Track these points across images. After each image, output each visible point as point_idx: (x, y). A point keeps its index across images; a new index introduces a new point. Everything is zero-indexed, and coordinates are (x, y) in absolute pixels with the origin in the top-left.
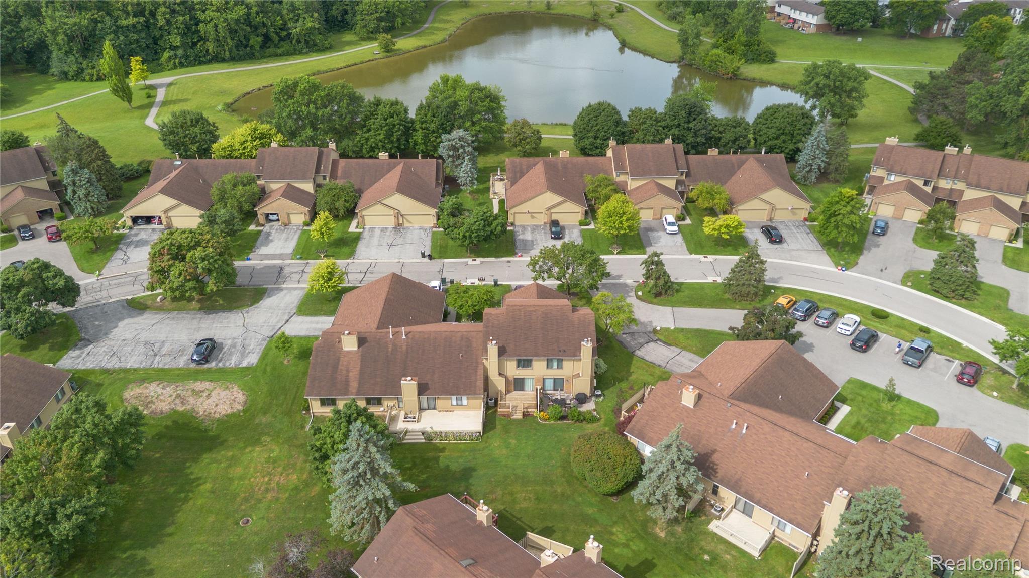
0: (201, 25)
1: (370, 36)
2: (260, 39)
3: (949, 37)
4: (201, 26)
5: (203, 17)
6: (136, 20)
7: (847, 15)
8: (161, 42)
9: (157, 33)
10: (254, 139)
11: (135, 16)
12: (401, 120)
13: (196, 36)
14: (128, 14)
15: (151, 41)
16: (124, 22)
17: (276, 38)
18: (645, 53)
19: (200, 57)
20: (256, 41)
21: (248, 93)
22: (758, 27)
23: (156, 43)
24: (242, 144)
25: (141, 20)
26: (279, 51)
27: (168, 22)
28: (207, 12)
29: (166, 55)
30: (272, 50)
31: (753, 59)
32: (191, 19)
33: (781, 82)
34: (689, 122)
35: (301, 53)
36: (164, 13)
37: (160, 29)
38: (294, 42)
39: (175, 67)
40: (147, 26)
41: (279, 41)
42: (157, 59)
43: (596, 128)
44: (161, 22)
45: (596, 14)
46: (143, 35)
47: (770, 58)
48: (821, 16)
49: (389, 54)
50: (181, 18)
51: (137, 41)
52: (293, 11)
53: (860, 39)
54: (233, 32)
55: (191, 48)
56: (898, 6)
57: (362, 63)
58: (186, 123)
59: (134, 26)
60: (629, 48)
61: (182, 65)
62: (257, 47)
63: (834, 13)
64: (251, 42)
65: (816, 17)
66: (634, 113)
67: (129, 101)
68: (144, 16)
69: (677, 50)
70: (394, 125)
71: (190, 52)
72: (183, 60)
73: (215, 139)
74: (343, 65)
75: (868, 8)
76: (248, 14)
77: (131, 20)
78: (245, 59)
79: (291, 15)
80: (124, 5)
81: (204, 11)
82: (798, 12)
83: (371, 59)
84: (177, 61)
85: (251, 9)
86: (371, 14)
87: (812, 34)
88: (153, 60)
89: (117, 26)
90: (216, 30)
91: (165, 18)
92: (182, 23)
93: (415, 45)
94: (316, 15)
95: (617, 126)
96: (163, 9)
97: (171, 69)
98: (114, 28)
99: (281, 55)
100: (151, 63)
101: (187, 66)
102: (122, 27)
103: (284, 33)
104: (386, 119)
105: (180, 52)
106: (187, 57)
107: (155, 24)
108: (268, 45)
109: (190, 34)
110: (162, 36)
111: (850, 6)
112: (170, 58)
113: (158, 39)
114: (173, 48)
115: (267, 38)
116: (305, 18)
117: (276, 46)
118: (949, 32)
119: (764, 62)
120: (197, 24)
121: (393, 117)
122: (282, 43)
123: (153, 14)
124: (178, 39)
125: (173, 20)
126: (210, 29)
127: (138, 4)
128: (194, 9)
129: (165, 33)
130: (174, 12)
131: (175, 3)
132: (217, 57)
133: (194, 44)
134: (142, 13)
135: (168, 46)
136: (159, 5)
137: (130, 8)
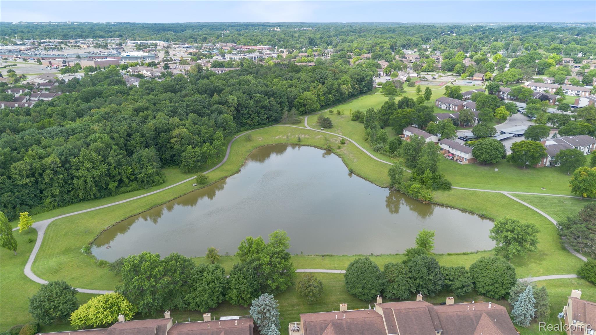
0: (75, 179)
1: (189, 171)
2: (115, 184)
3: (549, 167)
4: (75, 181)
5: (77, 174)
6: (28, 180)
7: (487, 156)
8: (45, 193)
9: (43, 187)
11: (28, 177)
13: (71, 186)
14: (22, 176)
15: (38, 192)
16: (20, 183)
17: (126, 180)
18: (366, 179)
19: (73, 199)
20: (113, 185)
21: (105, 230)
23: (41, 192)
25: (32, 180)
26: (129, 189)
27: (51, 179)
28: (80, 171)
29: (48, 200)
30: (123, 189)
31: (438, 188)
32: (68, 176)
33: (461, 207)
35: (143, 188)
36: (49, 174)
37: (45, 184)
38: (139, 182)
39: (54, 208)
40: (36, 182)
41: (129, 182)
42: (41, 203)
44: (47, 180)
45: (329, 147)
46: (33, 189)
47: (446, 186)
48: (470, 154)
49: (203, 186)
50: (61, 176)
51: (28, 193)
52: (139, 163)
53: (496, 170)
54: (96, 183)
55: (67, 194)
56: (518, 151)
57: (185, 194)
59: (26, 184)
60: (355, 174)
61: (59, 206)
62: (114, 189)
63: (479, 154)
64: (110, 187)
65: (467, 155)
67: (15, 249)
68: (34, 176)
69: (387, 179)
71: (66, 196)
72: (60, 203)
74: (172, 197)
76: (108, 170)
77: (26, 181)
78: (105, 197)
79: (138, 165)
80: (20, 171)
81: (78, 170)
82: (455, 150)
83: (191, 190)
84: (56, 204)
85: (110, 165)
86: (192, 158)
87: (466, 164)
88: (39, 204)
89: (14, 185)
90: (86, 183)
91: (50, 177)
92: (61, 179)
93: (220, 177)
94: (155, 164)
96: (48, 171)
97: (51, 210)
98: (11, 187)
99: (130, 191)
100: (37, 206)
101: (63, 206)
102: (18, 185)
103: (133, 177)
105: (58, 198)
107: (42, 182)
108: (121, 185)
109: (67, 185)
110: (46, 188)
112: (51, 202)
113: (43, 190)
114: (53, 196)
115: (121, 181)
116: (147, 166)
117: (127, 186)
118: (548, 164)
119: (444, 189)
120: (72, 179)
122: (131, 183)
123: (41, 175)
124: (58, 190)
125: (55, 178)
126: (81, 182)
127: (31, 169)
128: (71, 169)
129: (48, 186)
130: (56, 173)
131: (57, 167)
132: (85, 198)
133: (69, 191)
134: (33, 175)
135: (50, 195)
136: (46, 168)
137: (24, 173)
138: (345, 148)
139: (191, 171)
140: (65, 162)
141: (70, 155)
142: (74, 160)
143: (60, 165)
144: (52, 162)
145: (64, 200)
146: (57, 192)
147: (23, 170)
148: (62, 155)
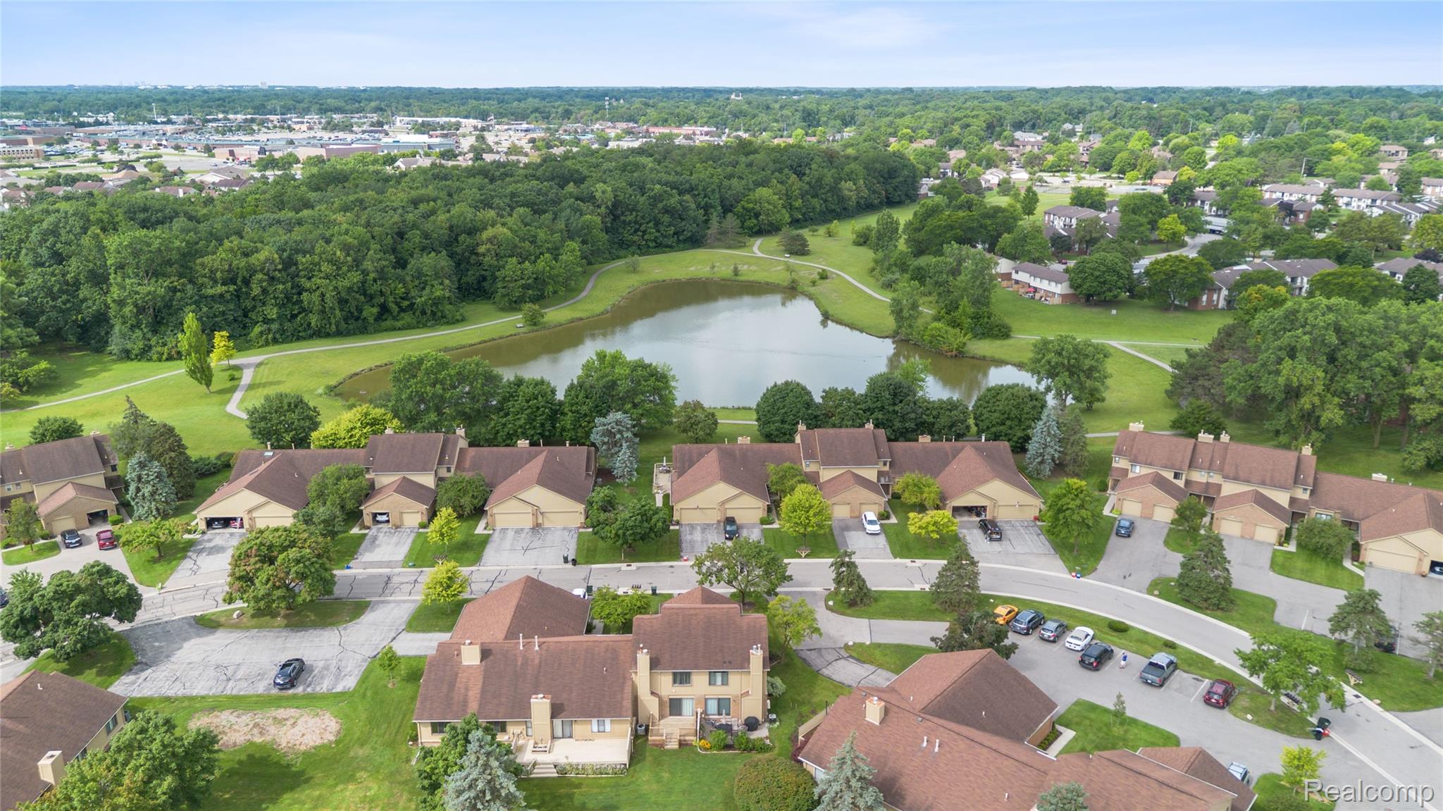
0: (305, 294)
1: (513, 305)
2: (375, 310)
3: (1223, 309)
4: (305, 296)
5: (308, 285)
6: (225, 288)
7: (1095, 284)
8: (253, 315)
9: (249, 304)
10: (364, 425)
11: (224, 284)
12: (547, 402)
13: (297, 307)
14: (215, 281)
15: (240, 313)
16: (210, 292)
17: (395, 308)
18: (852, 326)
19: (299, 332)
20: (370, 312)
21: (357, 374)
22: (988, 297)
23: (246, 316)
24: (348, 432)
25: (231, 289)
26: (399, 324)
27: (264, 291)
28: (313, 280)
29: (257, 329)
30: (389, 323)
31: (983, 334)
32: (292, 288)
33: (1016, 360)
34: (895, 404)
35: (425, 326)
36: (261, 281)
37: (253, 299)
38: (418, 313)
39: (267, 344)
40: (237, 295)
41: (399, 313)
42: (246, 335)
43: (783, 411)
44: (256, 290)
45: (793, 281)
46: (232, 306)
47: (1003, 333)
48: (1066, 284)
49: (535, 328)
50: (281, 287)
51: (223, 313)
52: (418, 278)
53: (1114, 312)
54: (342, 302)
55: (290, 321)
56: (1155, 274)
57: (501, 338)
58: (282, 407)
59: (221, 296)
60: (833, 321)
61: (275, 341)
62: (371, 320)
63: (1079, 281)
64: (365, 314)
65: (1059, 285)
66: (829, 394)
67: (208, 384)
68: (235, 284)
69: (890, 322)
70: (538, 408)
71: (287, 325)
72: (278, 336)
73: (315, 426)
74: (477, 340)
75: (1120, 276)
76: (363, 283)
77: (220, 289)
78: (355, 334)
79: (417, 282)
80: (211, 271)
81: (309, 279)
82: (1038, 280)
83: (513, 333)
84: (270, 336)
85: (368, 275)
86: (516, 281)
87: (1057, 305)
88: (242, 336)
89: (201, 296)
90: (323, 300)
91: (261, 287)
92: (281, 293)
93: (569, 318)
94: (447, 282)
95: (807, 409)
96: (260, 276)
97: (262, 347)
98: (196, 298)
99: (399, 329)
100: (240, 339)
101: (282, 343)
102: (206, 297)
103: (406, 303)
104: (528, 401)
105: (275, 326)
106: (282, 331)
107: (248, 294)
108: (384, 317)
109: (290, 305)
110: (254, 307)
111: (1097, 273)
112: (261, 333)
113: (249, 311)
114: (266, 321)
115: (384, 309)
116: (433, 286)
117: (395, 318)
118: (1222, 304)
119: (996, 337)
120: (300, 294)
121: (537, 399)
122: (402, 314)
123: (247, 282)
124: (275, 310)
125: (271, 289)
126: (315, 297)
127: (229, 271)
128: (297, 276)
129: (259, 304)
130: (272, 279)
131: (275, 270)
132: (319, 331)
133: (294, 316)
134: (233, 281)
135: (261, 319)
136: (256, 271)
137: (219, 275)
138: (824, 286)
139: (514, 305)
140: (289, 263)
141: (297, 251)
142: (304, 260)
143: (280, 267)
144: (267, 260)
145: (284, 331)
146: (273, 312)
147: (217, 270)
148: (284, 250)
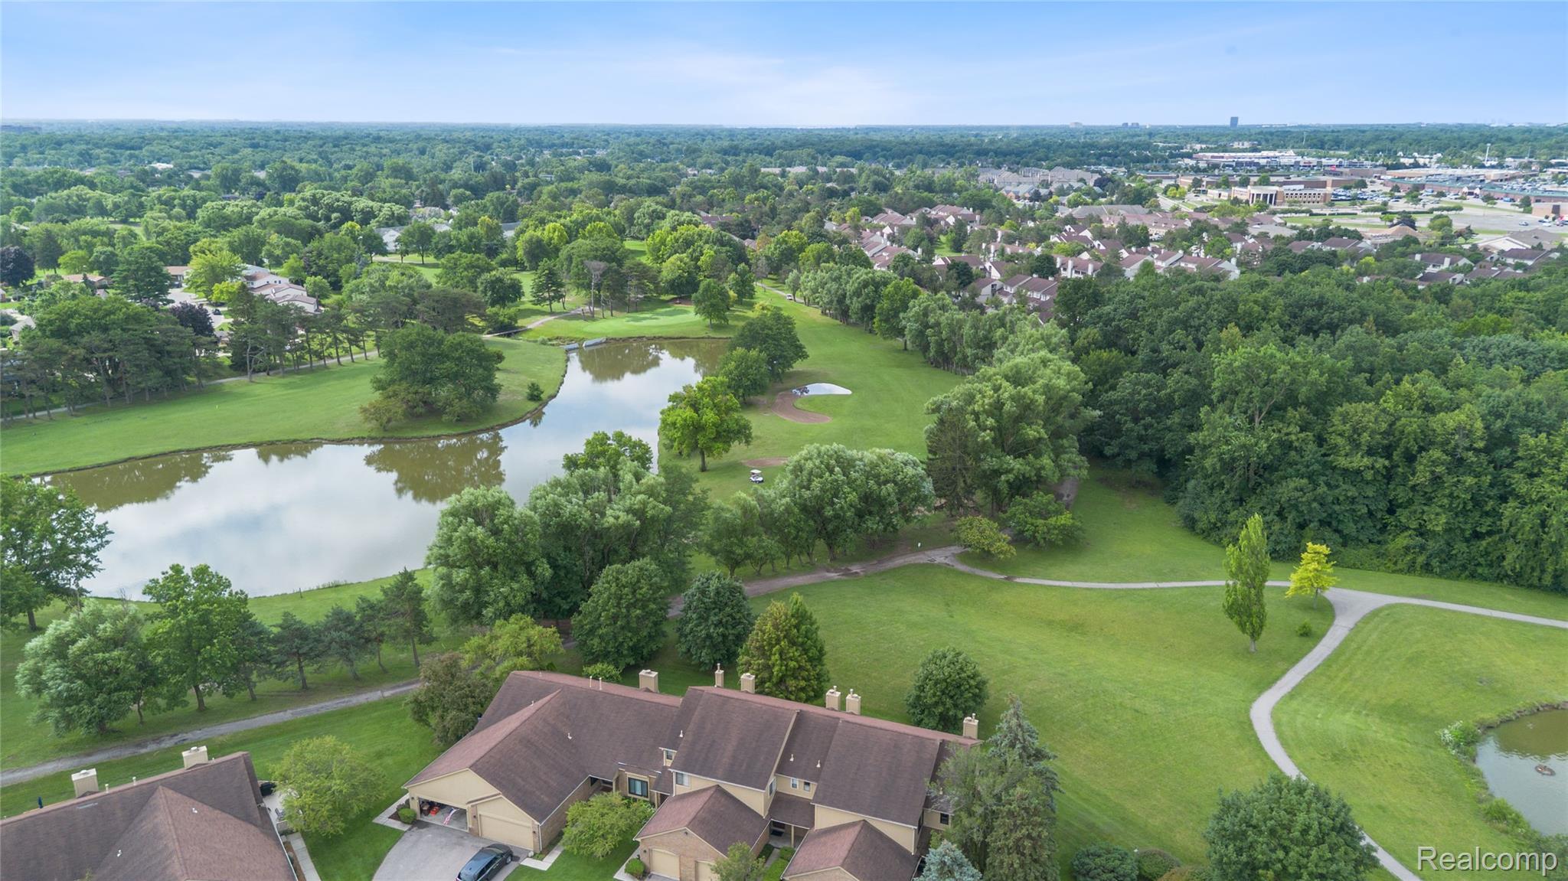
0: (1512, 503)
4: (1509, 509)
5: (1523, 488)
6: (1367, 461)
8: (1403, 515)
9: (1401, 494)
11: (1370, 452)
13: (1489, 521)
14: (1357, 446)
15: (1383, 505)
16: (1343, 462)
19: (1479, 564)
23: (1391, 511)
25: (1377, 466)
27: (1436, 480)
28: (1539, 480)
29: (1402, 540)
32: (1492, 485)
36: (1435, 463)
37: (1413, 488)
39: (1411, 569)
40: (1389, 475)
42: (1379, 542)
44: (1421, 475)
46: (1370, 492)
50: (1470, 480)
51: (1353, 501)
55: (1467, 540)
59: (1358, 472)
61: (1427, 569)
67: (1255, 635)
68: (1389, 457)
71: (1460, 547)
72: (1435, 562)
77: (1359, 461)
80: (1355, 430)
81: (1531, 476)
84: (1421, 559)
88: (1371, 541)
89: (1325, 464)
91: (1433, 472)
92: (1467, 490)
96: (1436, 453)
97: (1400, 571)
98: (1316, 467)
100: (1364, 545)
101: (1441, 575)
102: (1334, 468)
105: (1432, 545)
106: (1446, 556)
107: (1405, 478)
109: (1477, 514)
110: (1410, 502)
112: (1407, 549)
113: (1400, 506)
114: (1421, 532)
120: (1503, 499)
123: (1410, 459)
124: (1443, 519)
125: (1449, 480)
126: (1527, 518)
127: (1386, 434)
128: (1510, 466)
129: (1419, 499)
130: (1458, 463)
131: (1468, 449)
132: (1519, 575)
133: (1477, 536)
134: (1387, 452)
135: (1414, 525)
136: (1432, 443)
137: (1365, 437)
140: (1500, 440)
141: (1526, 422)
142: (1532, 441)
143: (1481, 444)
144: (1458, 429)
145: (1450, 557)
146: (1438, 522)
147: (1365, 429)
148: (1499, 416)
